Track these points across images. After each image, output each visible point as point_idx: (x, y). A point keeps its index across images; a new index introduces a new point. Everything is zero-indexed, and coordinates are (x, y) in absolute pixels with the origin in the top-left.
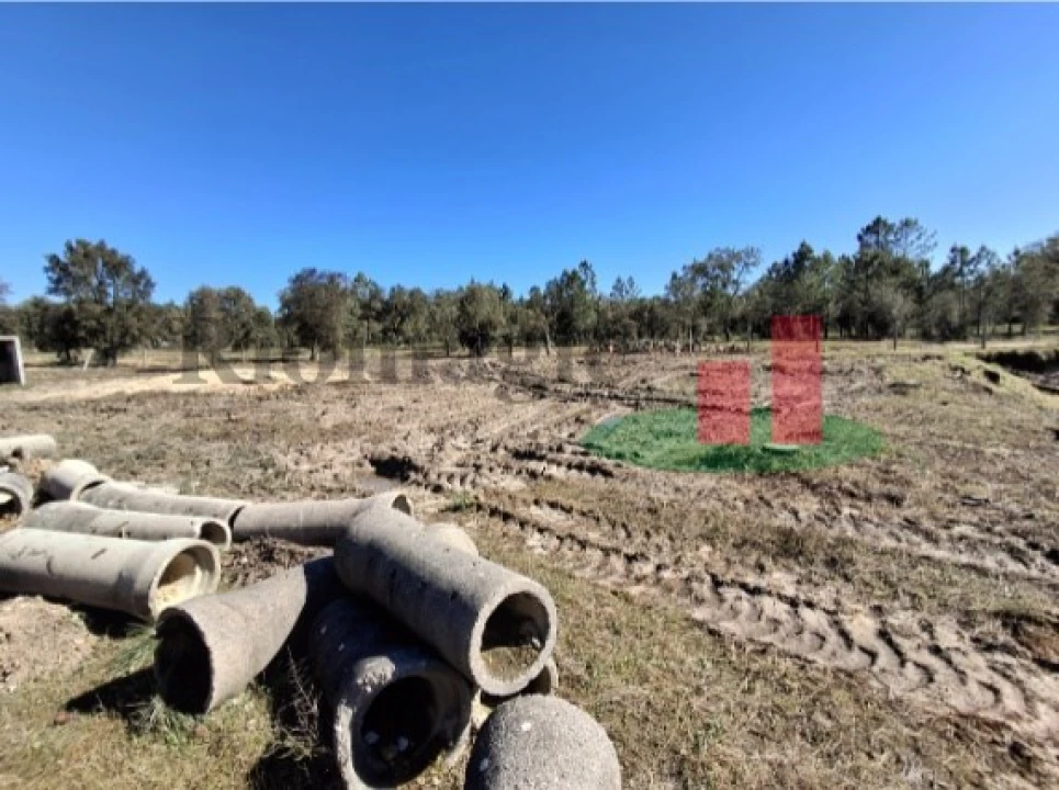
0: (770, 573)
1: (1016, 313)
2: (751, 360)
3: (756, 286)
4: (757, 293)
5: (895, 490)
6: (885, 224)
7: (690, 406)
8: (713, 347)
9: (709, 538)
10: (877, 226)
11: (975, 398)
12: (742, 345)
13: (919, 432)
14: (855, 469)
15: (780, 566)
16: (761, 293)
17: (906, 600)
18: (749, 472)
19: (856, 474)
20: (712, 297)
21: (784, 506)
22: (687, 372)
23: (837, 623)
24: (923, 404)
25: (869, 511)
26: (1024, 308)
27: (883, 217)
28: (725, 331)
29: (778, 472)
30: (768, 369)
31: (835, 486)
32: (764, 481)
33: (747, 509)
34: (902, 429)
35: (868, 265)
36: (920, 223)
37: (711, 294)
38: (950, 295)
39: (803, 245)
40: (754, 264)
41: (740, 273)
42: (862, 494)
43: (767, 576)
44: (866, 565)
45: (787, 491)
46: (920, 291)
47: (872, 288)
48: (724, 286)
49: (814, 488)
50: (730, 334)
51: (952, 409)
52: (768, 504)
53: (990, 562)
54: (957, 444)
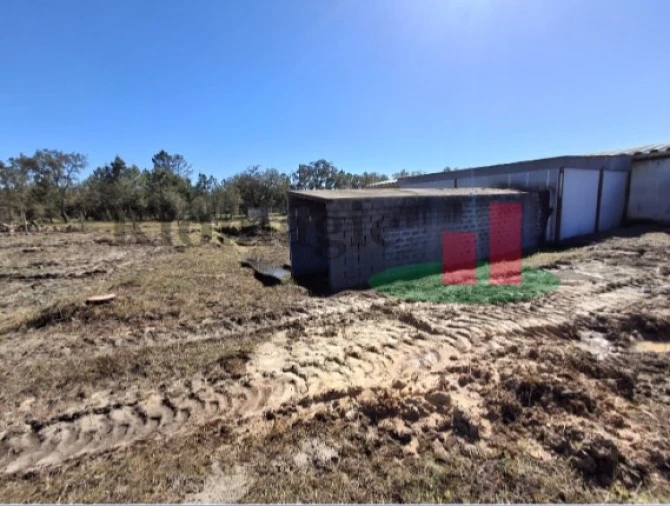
0: (89, 397)
1: (227, 209)
2: (84, 237)
3: (86, 183)
4: (87, 188)
5: (175, 308)
6: (166, 155)
7: (21, 278)
8: (51, 228)
9: (32, 392)
10: (162, 156)
11: (213, 251)
12: (77, 226)
13: (188, 272)
14: (154, 301)
15: (98, 386)
16: (91, 189)
17: (178, 373)
18: (75, 321)
19: (155, 304)
20: (45, 187)
21: (104, 340)
22: (21, 249)
23: (137, 409)
24: (191, 256)
25: (161, 326)
26: (230, 207)
27: (166, 151)
28: (62, 215)
29: (99, 316)
30: (99, 242)
31: (140, 315)
32: (88, 326)
33: (74, 352)
34: (181, 272)
35: (160, 177)
36: (185, 158)
37: (44, 184)
38: (201, 198)
39: (117, 159)
40: (81, 166)
41: (69, 172)
42: (157, 316)
43: (86, 401)
44: (157, 360)
45: (107, 328)
46: (188, 195)
47: (164, 192)
48: (57, 180)
49: (127, 321)
50: (67, 217)
51: (204, 258)
52: (92, 342)
53: (217, 335)
54: (205, 275)
